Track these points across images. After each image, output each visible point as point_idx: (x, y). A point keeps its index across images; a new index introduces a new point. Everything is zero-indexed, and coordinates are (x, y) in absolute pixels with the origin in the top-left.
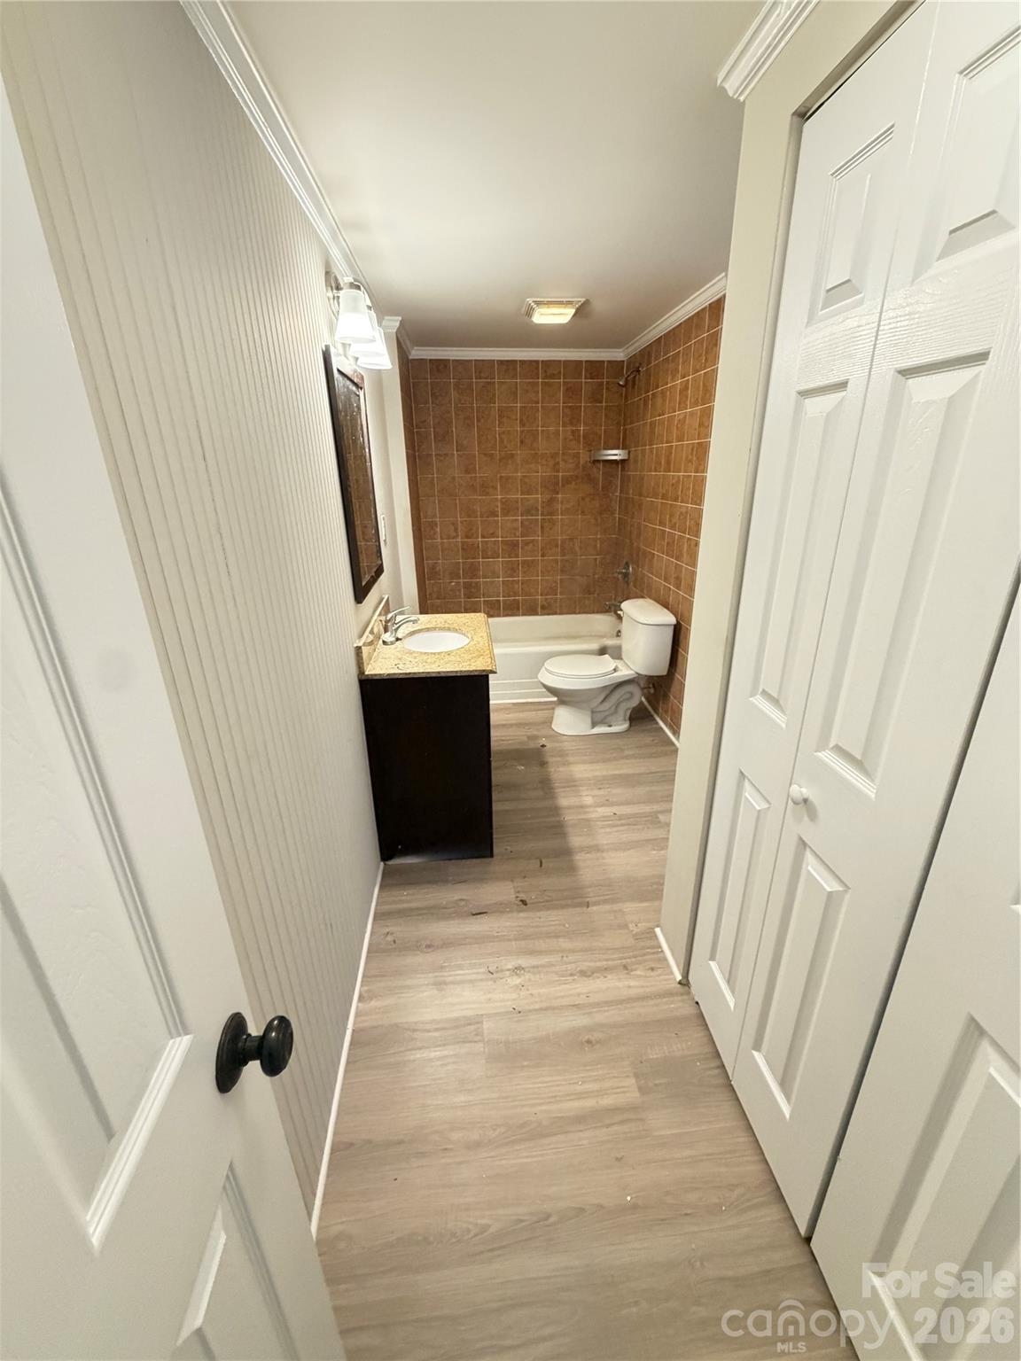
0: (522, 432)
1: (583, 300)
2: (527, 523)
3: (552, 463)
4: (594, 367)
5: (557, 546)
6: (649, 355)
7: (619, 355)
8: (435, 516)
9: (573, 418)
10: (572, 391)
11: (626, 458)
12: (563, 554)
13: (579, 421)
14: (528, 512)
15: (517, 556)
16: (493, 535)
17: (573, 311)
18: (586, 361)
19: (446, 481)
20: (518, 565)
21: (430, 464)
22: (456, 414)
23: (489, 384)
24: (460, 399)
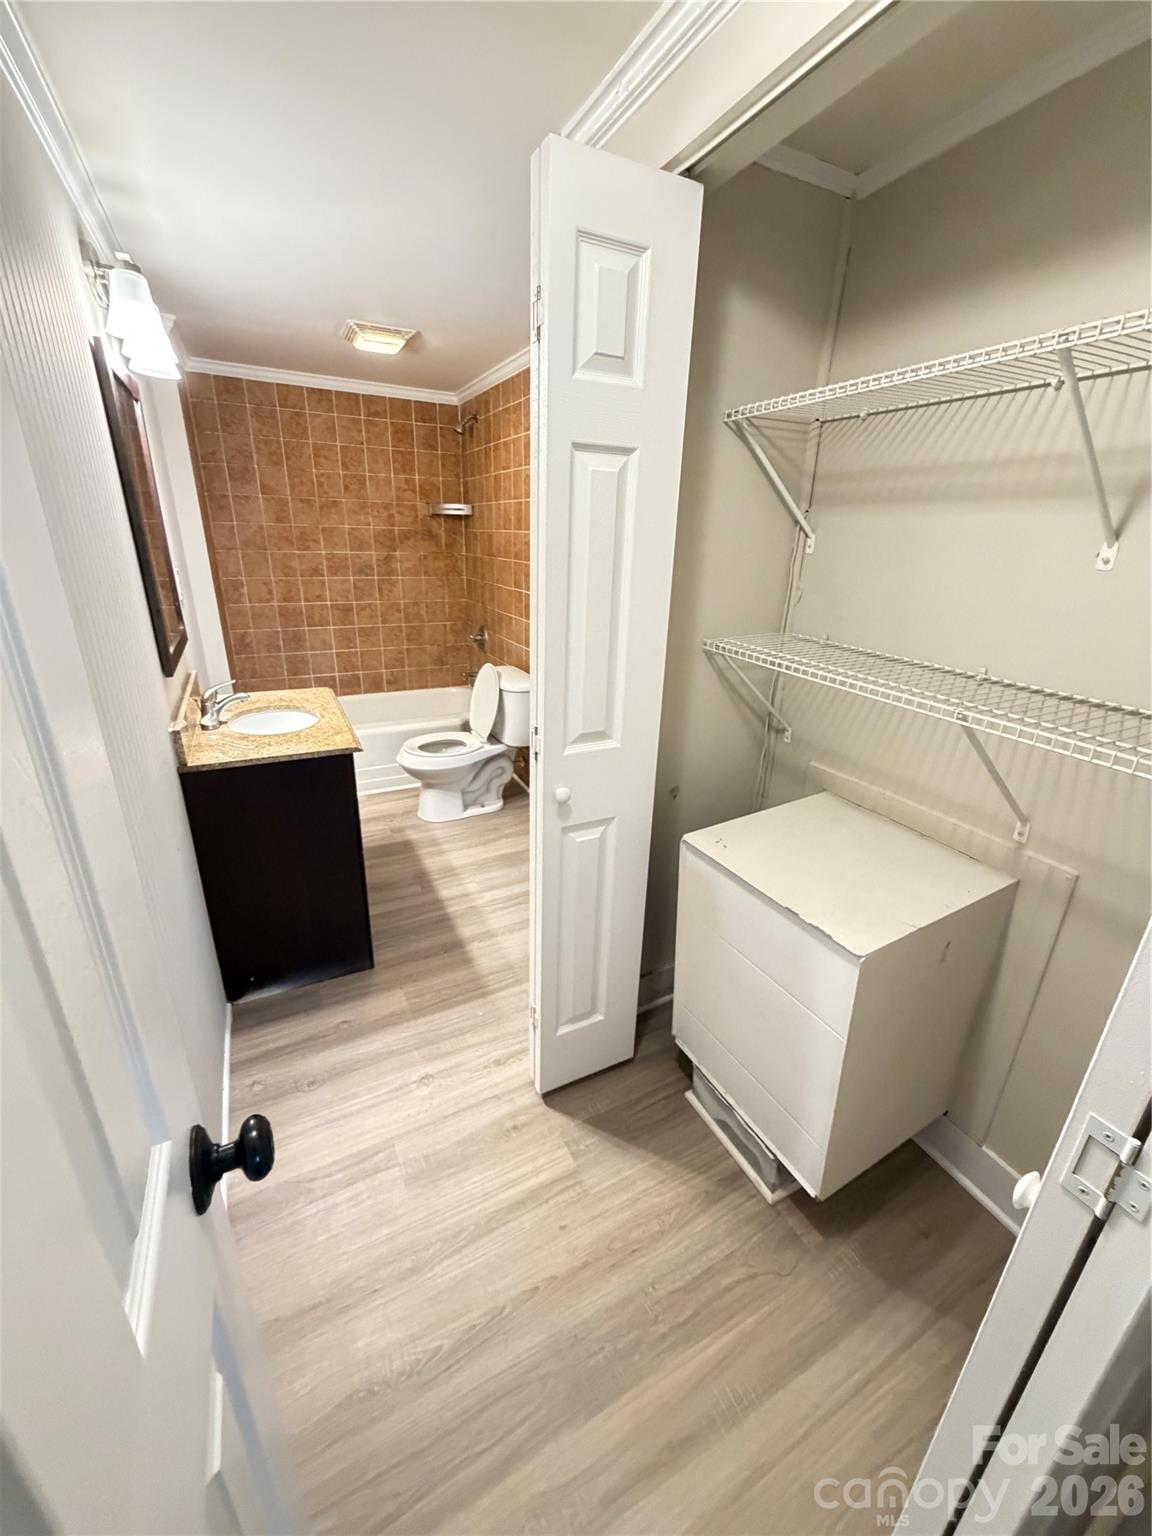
0: (345, 476)
1: (414, 331)
2: (361, 584)
3: (385, 514)
4: (426, 410)
5: (399, 611)
6: (487, 402)
7: (451, 399)
8: (239, 573)
9: (406, 465)
10: (402, 434)
11: (469, 513)
12: (407, 620)
13: (412, 469)
14: (360, 572)
15: (352, 623)
16: (320, 598)
17: (402, 343)
18: (416, 402)
19: (252, 530)
20: (355, 633)
21: (226, 507)
22: (256, 448)
23: (297, 415)
24: (260, 430)
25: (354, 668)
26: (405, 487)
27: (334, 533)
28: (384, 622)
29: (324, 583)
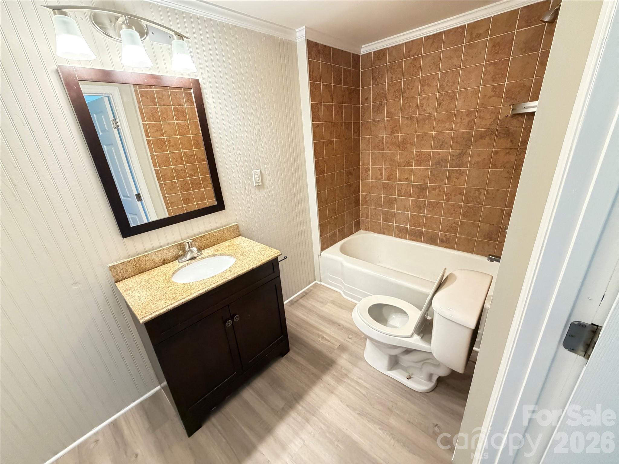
4: (535, 12)
9: (497, 74)
10: (500, 46)
13: (503, 76)
14: (438, 163)
15: (424, 197)
19: (378, 140)
20: (425, 204)
21: (368, 128)
22: (388, 89)
23: (415, 60)
24: (392, 78)
25: (419, 225)
26: (492, 94)
27: (425, 138)
28: (448, 200)
29: (411, 171)
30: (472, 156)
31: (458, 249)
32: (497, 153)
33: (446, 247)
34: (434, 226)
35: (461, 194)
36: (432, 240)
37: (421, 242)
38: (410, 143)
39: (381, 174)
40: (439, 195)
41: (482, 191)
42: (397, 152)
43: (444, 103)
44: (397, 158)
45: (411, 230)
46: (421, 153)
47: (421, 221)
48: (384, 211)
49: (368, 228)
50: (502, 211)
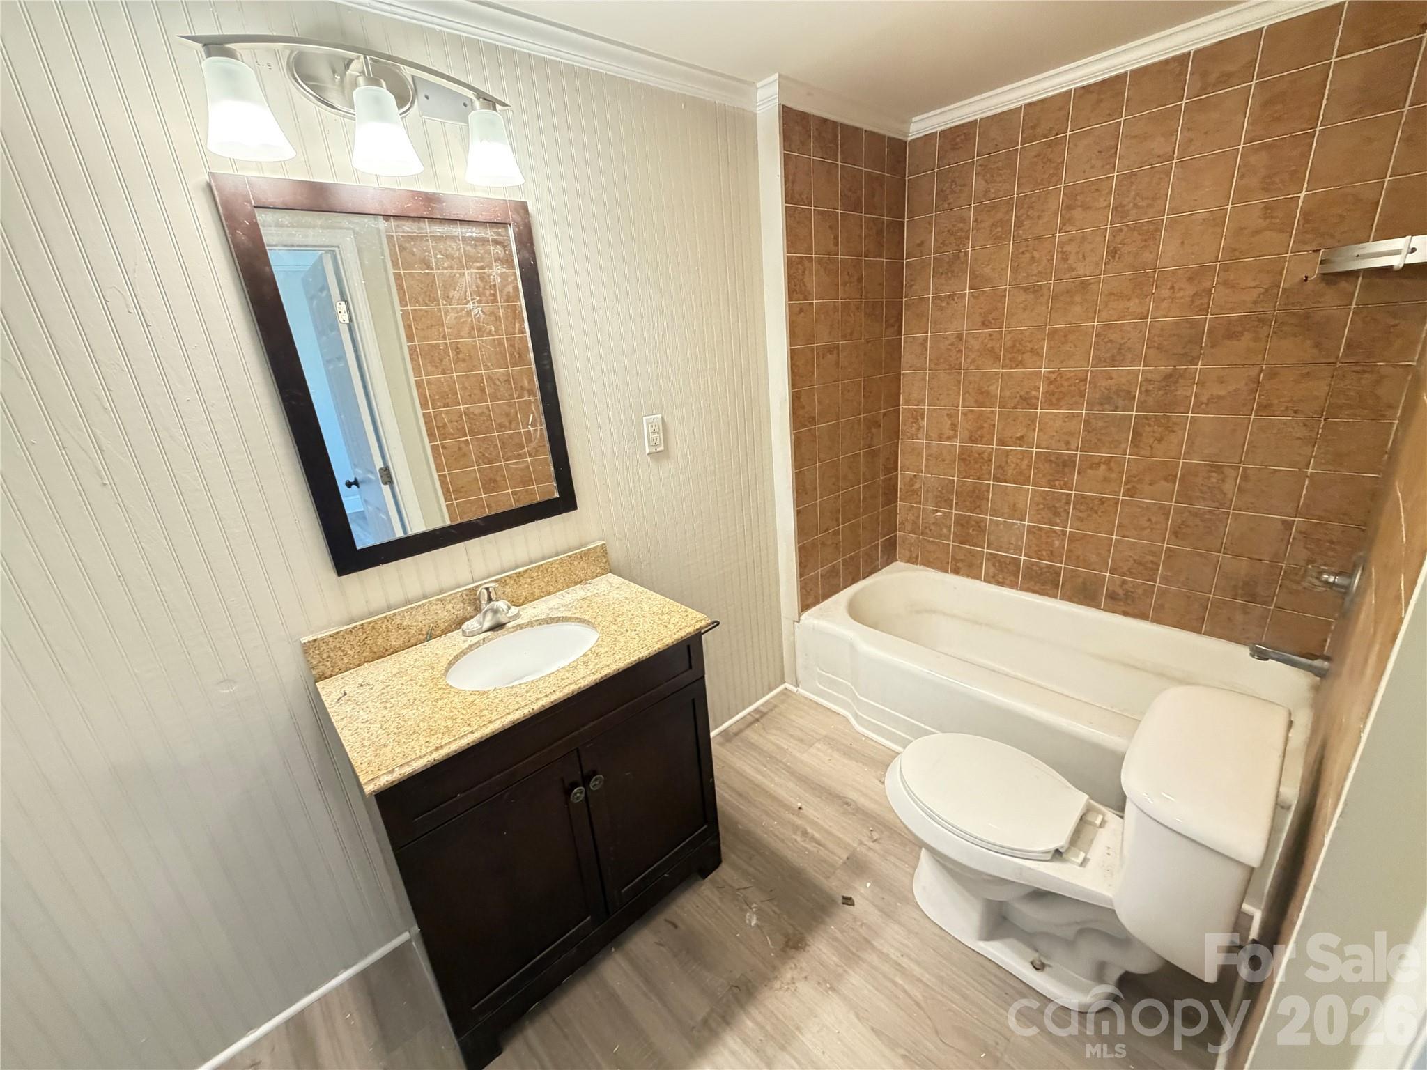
2: (1100, 424)
3: (1188, 292)
9: (1278, 172)
10: (1286, 102)
13: (1295, 177)
14: (1105, 402)
15: (1067, 486)
16: (1021, 441)
19: (947, 343)
20: (1068, 503)
21: (923, 315)
22: (976, 221)
23: (1050, 146)
24: (987, 191)
25: (1052, 555)
26: (1262, 223)
27: (1071, 337)
28: (1130, 493)
29: (1034, 421)
30: (1201, 384)
31: (1158, 621)
32: (1272, 374)
33: (1125, 614)
34: (1093, 558)
35: (1171, 478)
36: (1086, 594)
37: (1055, 597)
38: (1032, 351)
39: (954, 427)
40: (1106, 479)
41: (1230, 472)
42: (997, 373)
43: (1125, 250)
44: (995, 389)
45: (1029, 567)
46: (1060, 374)
47: (1057, 543)
48: (958, 518)
49: (917, 558)
50: (1288, 525)
